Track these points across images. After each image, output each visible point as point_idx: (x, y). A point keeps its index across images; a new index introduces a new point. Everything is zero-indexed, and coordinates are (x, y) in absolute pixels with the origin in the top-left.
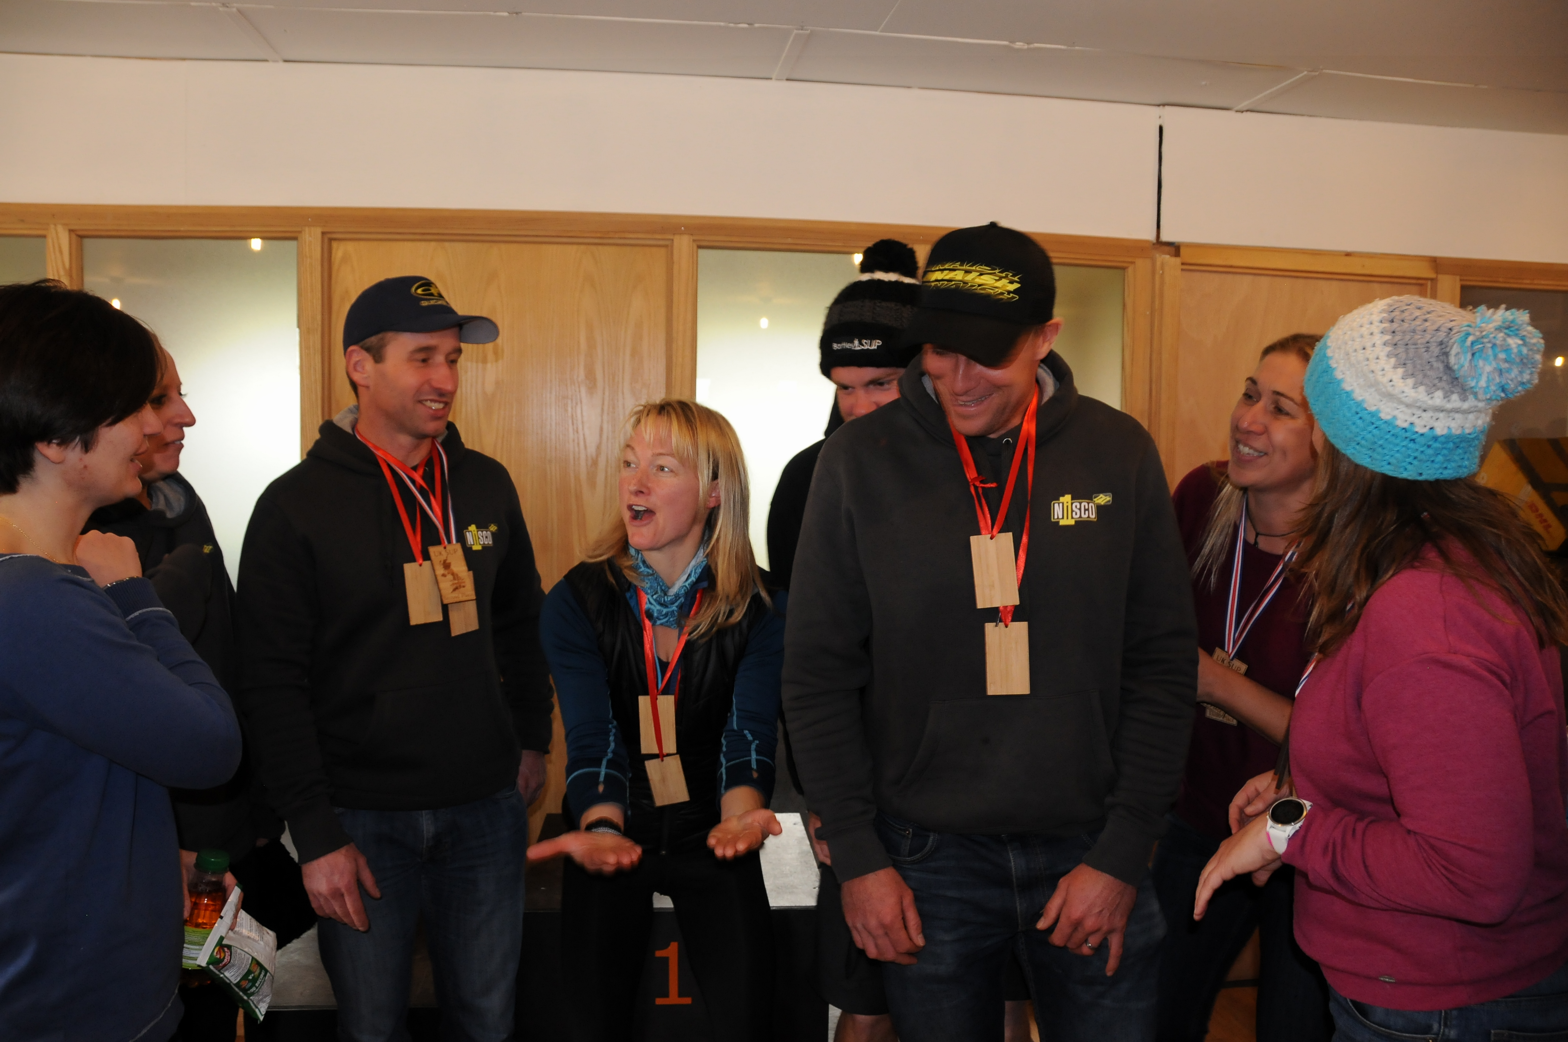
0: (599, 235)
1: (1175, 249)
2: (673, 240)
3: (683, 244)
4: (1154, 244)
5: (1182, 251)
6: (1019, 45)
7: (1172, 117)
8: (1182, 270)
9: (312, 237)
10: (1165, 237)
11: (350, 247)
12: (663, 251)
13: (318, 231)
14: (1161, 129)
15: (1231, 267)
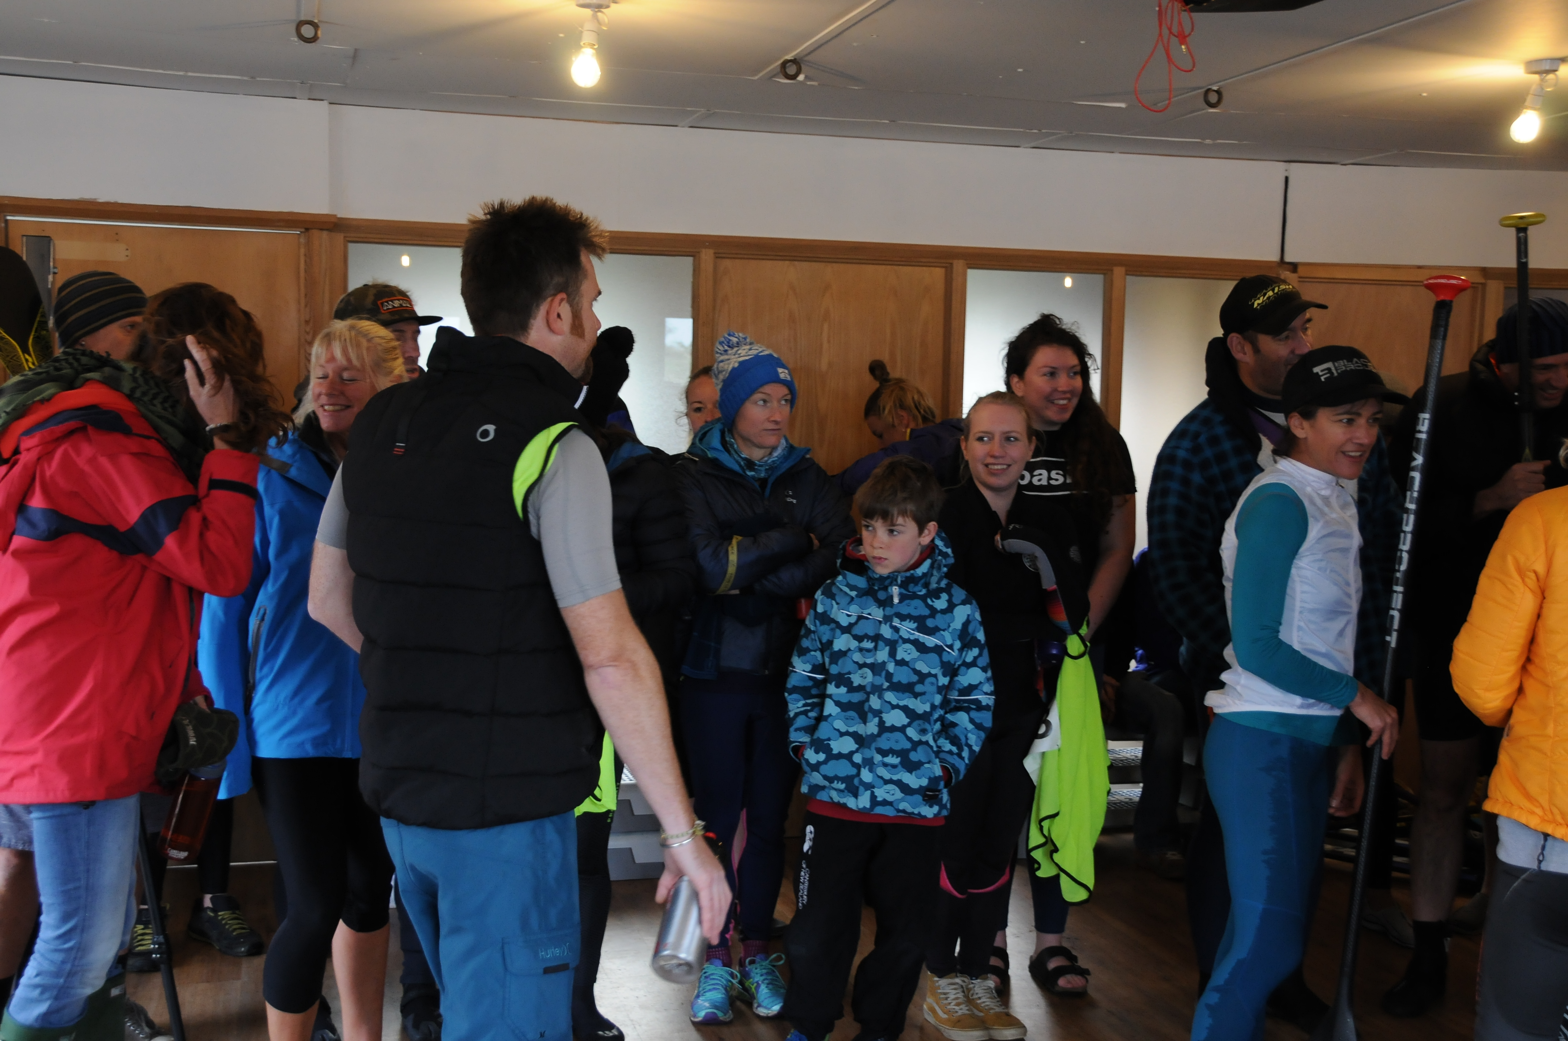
0: (903, 259)
1: (1294, 267)
2: (951, 264)
3: (958, 265)
4: (1278, 263)
5: (1300, 269)
6: (1208, 141)
7: (1297, 171)
8: (1299, 281)
9: (707, 256)
10: (1288, 259)
11: (727, 263)
12: (943, 270)
13: (710, 252)
14: (1287, 179)
15: (1334, 279)
